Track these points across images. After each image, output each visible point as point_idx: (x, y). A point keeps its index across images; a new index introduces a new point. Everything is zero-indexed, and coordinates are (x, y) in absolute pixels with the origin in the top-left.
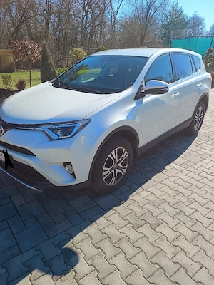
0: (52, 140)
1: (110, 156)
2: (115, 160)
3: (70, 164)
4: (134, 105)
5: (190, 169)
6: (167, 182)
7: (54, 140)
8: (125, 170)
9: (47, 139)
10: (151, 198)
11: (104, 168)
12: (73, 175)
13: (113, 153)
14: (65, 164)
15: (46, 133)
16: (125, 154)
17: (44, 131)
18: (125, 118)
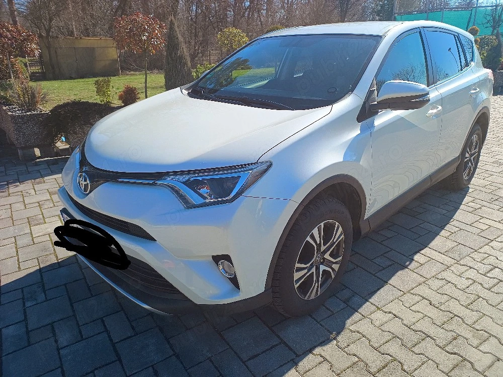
0: (190, 206)
1: (308, 239)
2: (319, 246)
3: (227, 258)
4: (358, 132)
5: (467, 261)
6: (424, 290)
7: (195, 206)
8: (336, 267)
9: (180, 205)
10: (395, 327)
11: (297, 265)
12: (234, 281)
13: (315, 232)
14: (217, 259)
15: (177, 192)
16: (339, 233)
17: (172, 189)
18: (341, 160)
